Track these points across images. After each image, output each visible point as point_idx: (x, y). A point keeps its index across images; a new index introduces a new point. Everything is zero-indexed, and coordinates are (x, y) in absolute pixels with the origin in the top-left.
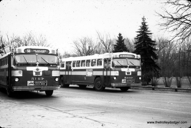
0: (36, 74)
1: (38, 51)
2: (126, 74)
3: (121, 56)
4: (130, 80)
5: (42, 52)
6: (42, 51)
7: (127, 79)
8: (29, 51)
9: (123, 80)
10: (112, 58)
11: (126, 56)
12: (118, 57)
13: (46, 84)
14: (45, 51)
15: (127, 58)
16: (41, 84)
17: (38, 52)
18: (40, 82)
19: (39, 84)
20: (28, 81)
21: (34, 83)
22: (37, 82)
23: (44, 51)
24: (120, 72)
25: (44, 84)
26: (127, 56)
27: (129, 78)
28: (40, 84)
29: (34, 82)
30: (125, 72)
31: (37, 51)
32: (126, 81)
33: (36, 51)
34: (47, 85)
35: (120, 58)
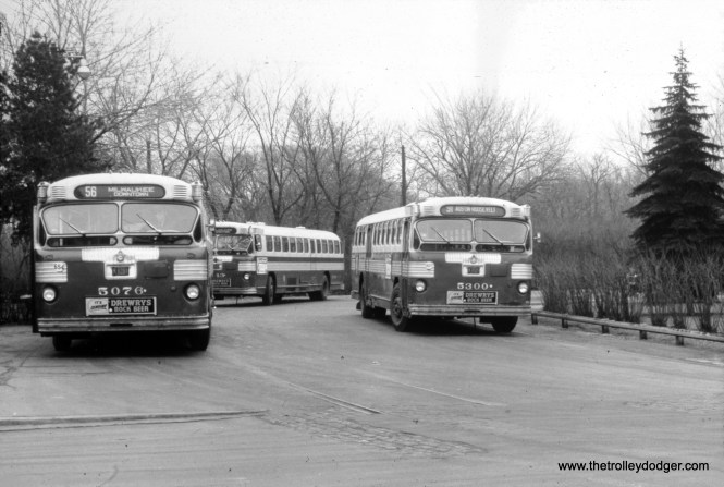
0: (114, 274)
1: (126, 193)
2: (465, 272)
3: (450, 211)
4: (480, 295)
5: (141, 195)
6: (137, 189)
7: (468, 291)
8: (91, 193)
9: (450, 294)
10: (413, 218)
11: (468, 209)
12: (438, 213)
13: (151, 309)
14: (151, 189)
15: (473, 217)
16: (135, 309)
17: (124, 194)
18: (131, 303)
19: (129, 309)
20: (88, 300)
21: (110, 306)
22: (119, 302)
23: (144, 189)
24: (441, 266)
25: (147, 308)
26: (475, 210)
27: (477, 286)
28: (132, 311)
29: (110, 304)
30: (459, 266)
31: (122, 189)
32: (465, 298)
33: (117, 193)
34: (155, 313)
35: (445, 217)
